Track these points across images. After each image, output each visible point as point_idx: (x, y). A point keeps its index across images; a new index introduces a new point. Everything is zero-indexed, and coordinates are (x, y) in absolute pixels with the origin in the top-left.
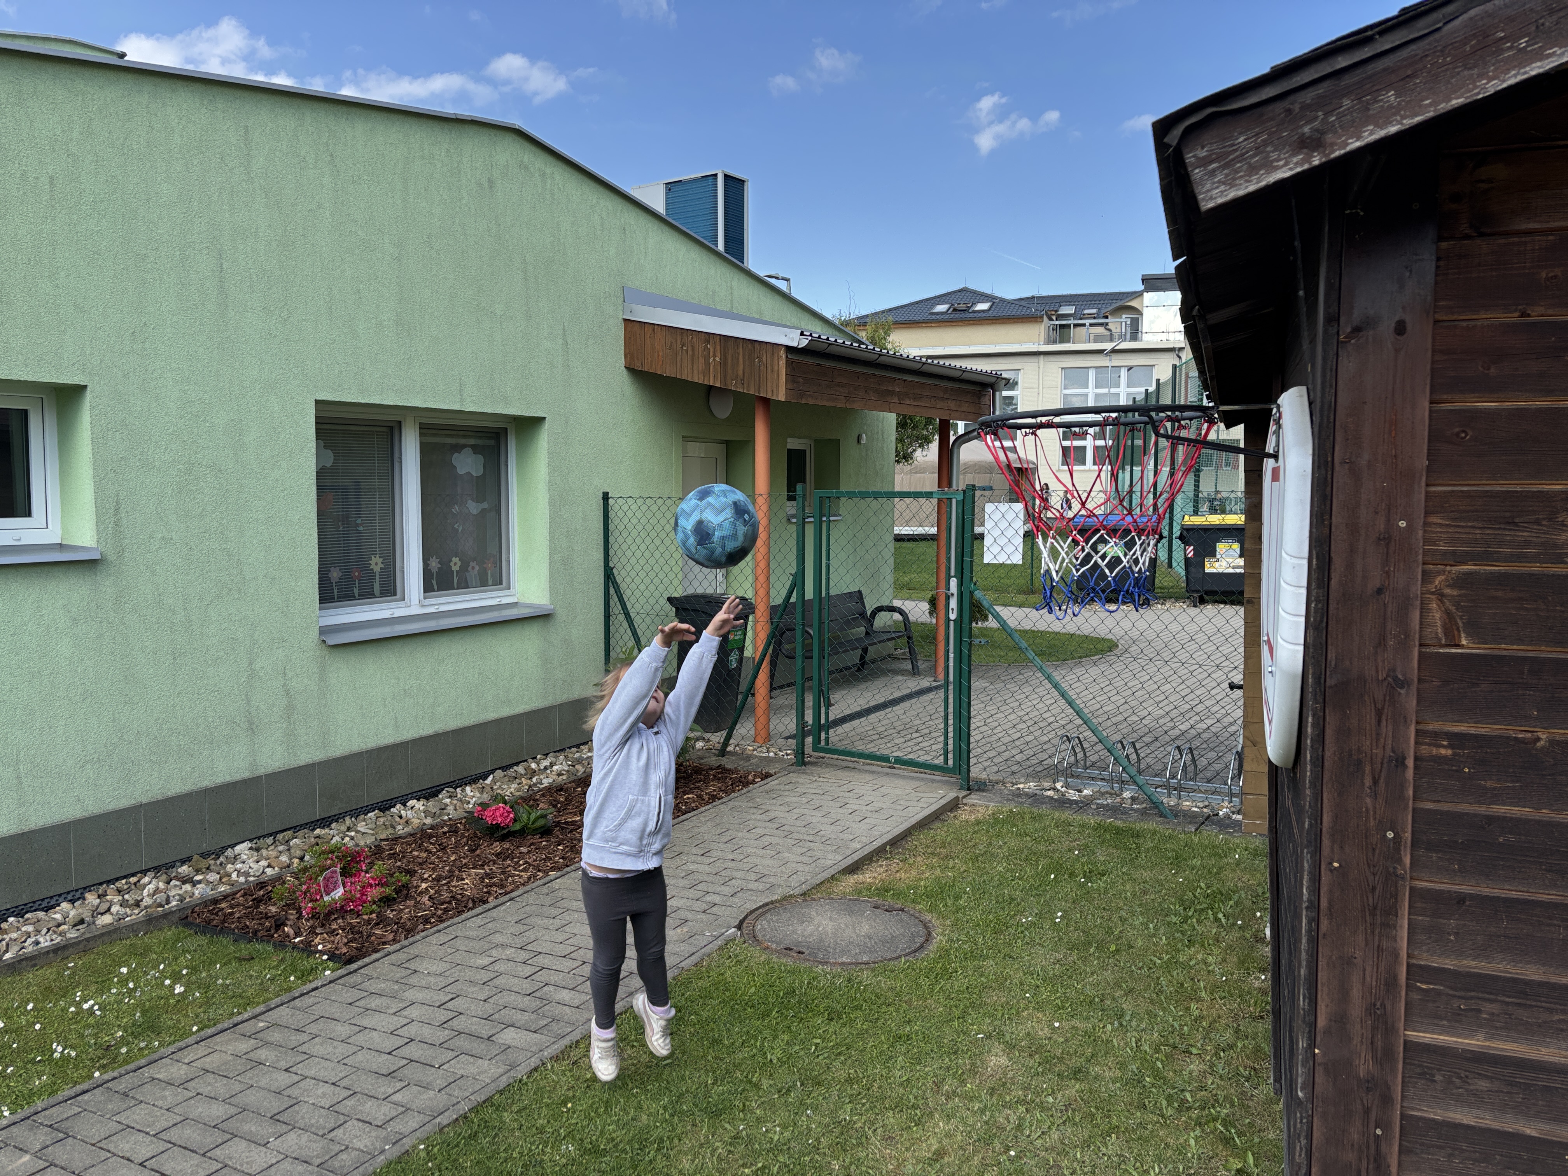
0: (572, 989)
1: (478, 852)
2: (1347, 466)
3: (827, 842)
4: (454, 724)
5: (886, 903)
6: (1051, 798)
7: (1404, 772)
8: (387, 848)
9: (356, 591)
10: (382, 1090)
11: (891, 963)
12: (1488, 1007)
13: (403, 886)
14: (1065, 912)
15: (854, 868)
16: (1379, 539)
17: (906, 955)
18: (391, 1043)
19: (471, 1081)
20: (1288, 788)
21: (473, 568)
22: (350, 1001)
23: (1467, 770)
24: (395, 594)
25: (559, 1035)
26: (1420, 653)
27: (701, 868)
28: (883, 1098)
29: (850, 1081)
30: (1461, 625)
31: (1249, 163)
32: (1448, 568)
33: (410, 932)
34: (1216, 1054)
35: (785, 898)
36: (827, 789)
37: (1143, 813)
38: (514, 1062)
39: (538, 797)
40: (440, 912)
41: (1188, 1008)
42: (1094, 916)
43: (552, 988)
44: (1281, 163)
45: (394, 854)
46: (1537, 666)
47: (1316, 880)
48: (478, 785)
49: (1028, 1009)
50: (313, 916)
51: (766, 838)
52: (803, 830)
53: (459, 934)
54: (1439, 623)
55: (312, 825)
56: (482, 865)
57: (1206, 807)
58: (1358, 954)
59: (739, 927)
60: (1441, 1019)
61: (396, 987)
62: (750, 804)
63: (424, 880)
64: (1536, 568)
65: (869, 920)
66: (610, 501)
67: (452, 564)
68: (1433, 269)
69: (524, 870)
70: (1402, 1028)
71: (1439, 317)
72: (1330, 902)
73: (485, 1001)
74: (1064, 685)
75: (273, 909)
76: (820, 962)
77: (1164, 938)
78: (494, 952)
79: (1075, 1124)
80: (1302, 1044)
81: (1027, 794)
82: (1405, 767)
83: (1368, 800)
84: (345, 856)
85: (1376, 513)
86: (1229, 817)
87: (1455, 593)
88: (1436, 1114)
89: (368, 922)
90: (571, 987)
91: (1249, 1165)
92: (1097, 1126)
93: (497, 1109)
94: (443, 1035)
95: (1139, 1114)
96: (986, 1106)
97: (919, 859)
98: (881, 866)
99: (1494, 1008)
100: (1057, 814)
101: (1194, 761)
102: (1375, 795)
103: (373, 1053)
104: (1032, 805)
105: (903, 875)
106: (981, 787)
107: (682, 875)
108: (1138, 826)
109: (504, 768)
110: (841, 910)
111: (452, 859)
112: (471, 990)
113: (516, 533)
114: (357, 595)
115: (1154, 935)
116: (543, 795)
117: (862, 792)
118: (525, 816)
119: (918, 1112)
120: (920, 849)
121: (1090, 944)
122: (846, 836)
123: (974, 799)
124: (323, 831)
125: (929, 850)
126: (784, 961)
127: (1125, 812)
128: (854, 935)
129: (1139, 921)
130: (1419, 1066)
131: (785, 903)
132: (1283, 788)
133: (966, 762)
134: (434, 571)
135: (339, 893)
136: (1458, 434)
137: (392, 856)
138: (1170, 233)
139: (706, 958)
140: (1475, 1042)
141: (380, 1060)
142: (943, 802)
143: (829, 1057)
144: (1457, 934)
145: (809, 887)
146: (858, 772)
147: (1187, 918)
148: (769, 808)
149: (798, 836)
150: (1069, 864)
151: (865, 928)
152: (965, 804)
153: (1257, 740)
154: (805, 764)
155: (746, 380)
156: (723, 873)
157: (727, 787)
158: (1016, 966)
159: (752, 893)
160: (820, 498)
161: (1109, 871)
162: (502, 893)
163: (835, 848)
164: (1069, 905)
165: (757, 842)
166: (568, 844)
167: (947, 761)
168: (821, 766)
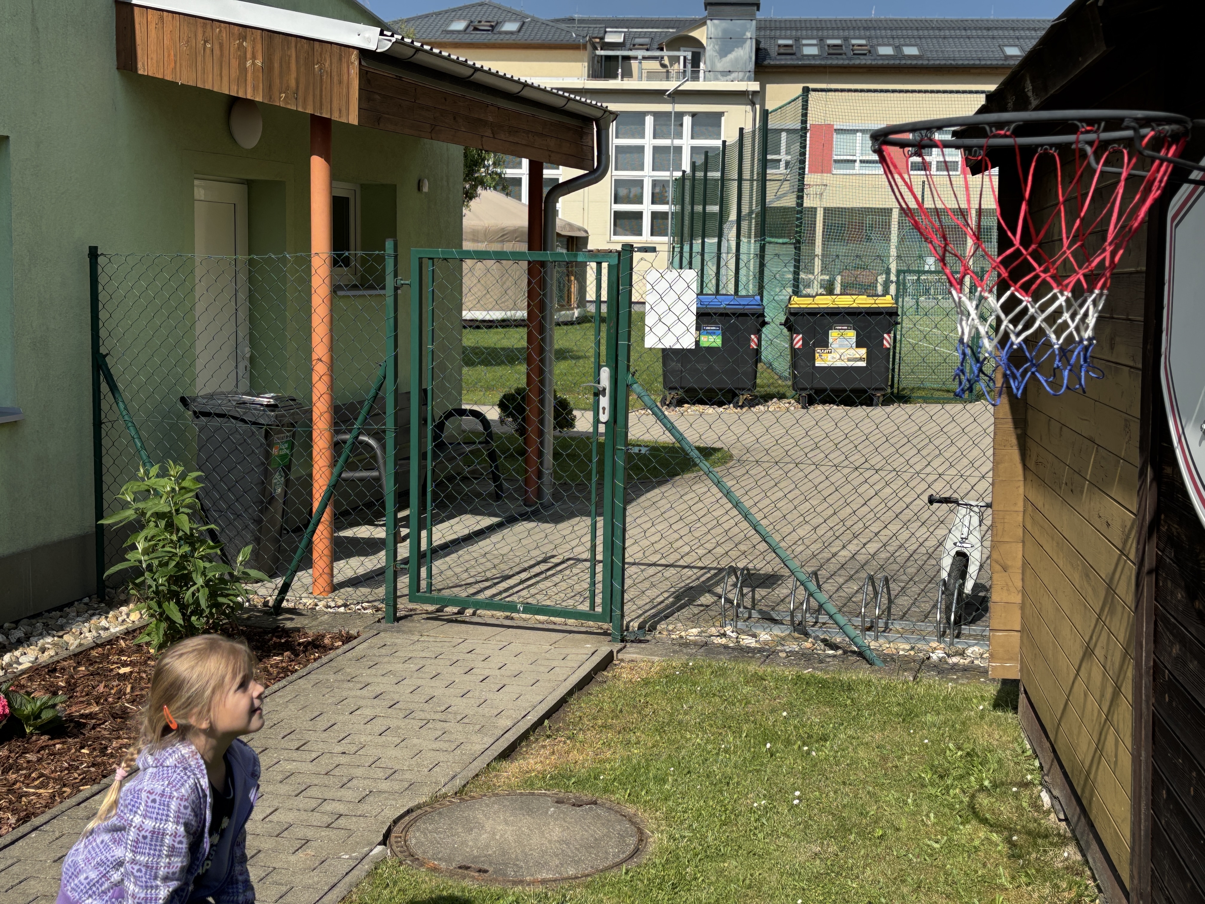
3: (465, 720)
5: (571, 795)
6: (726, 647)
11: (608, 874)
14: (800, 790)
15: (508, 754)
17: (623, 862)
27: (304, 767)
35: (436, 799)
36: (440, 650)
37: (845, 660)
42: (835, 792)
51: (379, 721)
52: (426, 707)
57: (912, 649)
59: (384, 842)
62: (340, 676)
65: (556, 819)
66: (101, 259)
69: (42, 786)
76: (515, 883)
77: (932, 815)
81: (695, 643)
86: (945, 660)
97: (589, 732)
98: (544, 747)
100: (741, 666)
104: (706, 656)
105: (577, 757)
106: (638, 637)
107: (279, 777)
110: (515, 809)
115: (918, 813)
117: (488, 652)
118: (26, 710)
120: (585, 721)
121: (846, 830)
122: (485, 710)
123: (632, 653)
125: (600, 722)
126: (464, 883)
127: (823, 661)
128: (545, 841)
129: (892, 795)
131: (437, 805)
133: (619, 605)
139: (354, 889)
142: (597, 659)
145: (463, 783)
146: (472, 626)
147: (948, 788)
148: (370, 680)
149: (422, 715)
150: (779, 729)
151: (556, 832)
152: (622, 660)
153: (1009, 563)
154: (398, 619)
155: (300, 93)
156: (336, 772)
157: (297, 655)
158: (767, 866)
159: (386, 795)
160: (420, 259)
161: (832, 736)
162: (18, 821)
163: (478, 727)
164: (800, 781)
165: (368, 726)
166: (96, 745)
167: (593, 606)
168: (419, 621)
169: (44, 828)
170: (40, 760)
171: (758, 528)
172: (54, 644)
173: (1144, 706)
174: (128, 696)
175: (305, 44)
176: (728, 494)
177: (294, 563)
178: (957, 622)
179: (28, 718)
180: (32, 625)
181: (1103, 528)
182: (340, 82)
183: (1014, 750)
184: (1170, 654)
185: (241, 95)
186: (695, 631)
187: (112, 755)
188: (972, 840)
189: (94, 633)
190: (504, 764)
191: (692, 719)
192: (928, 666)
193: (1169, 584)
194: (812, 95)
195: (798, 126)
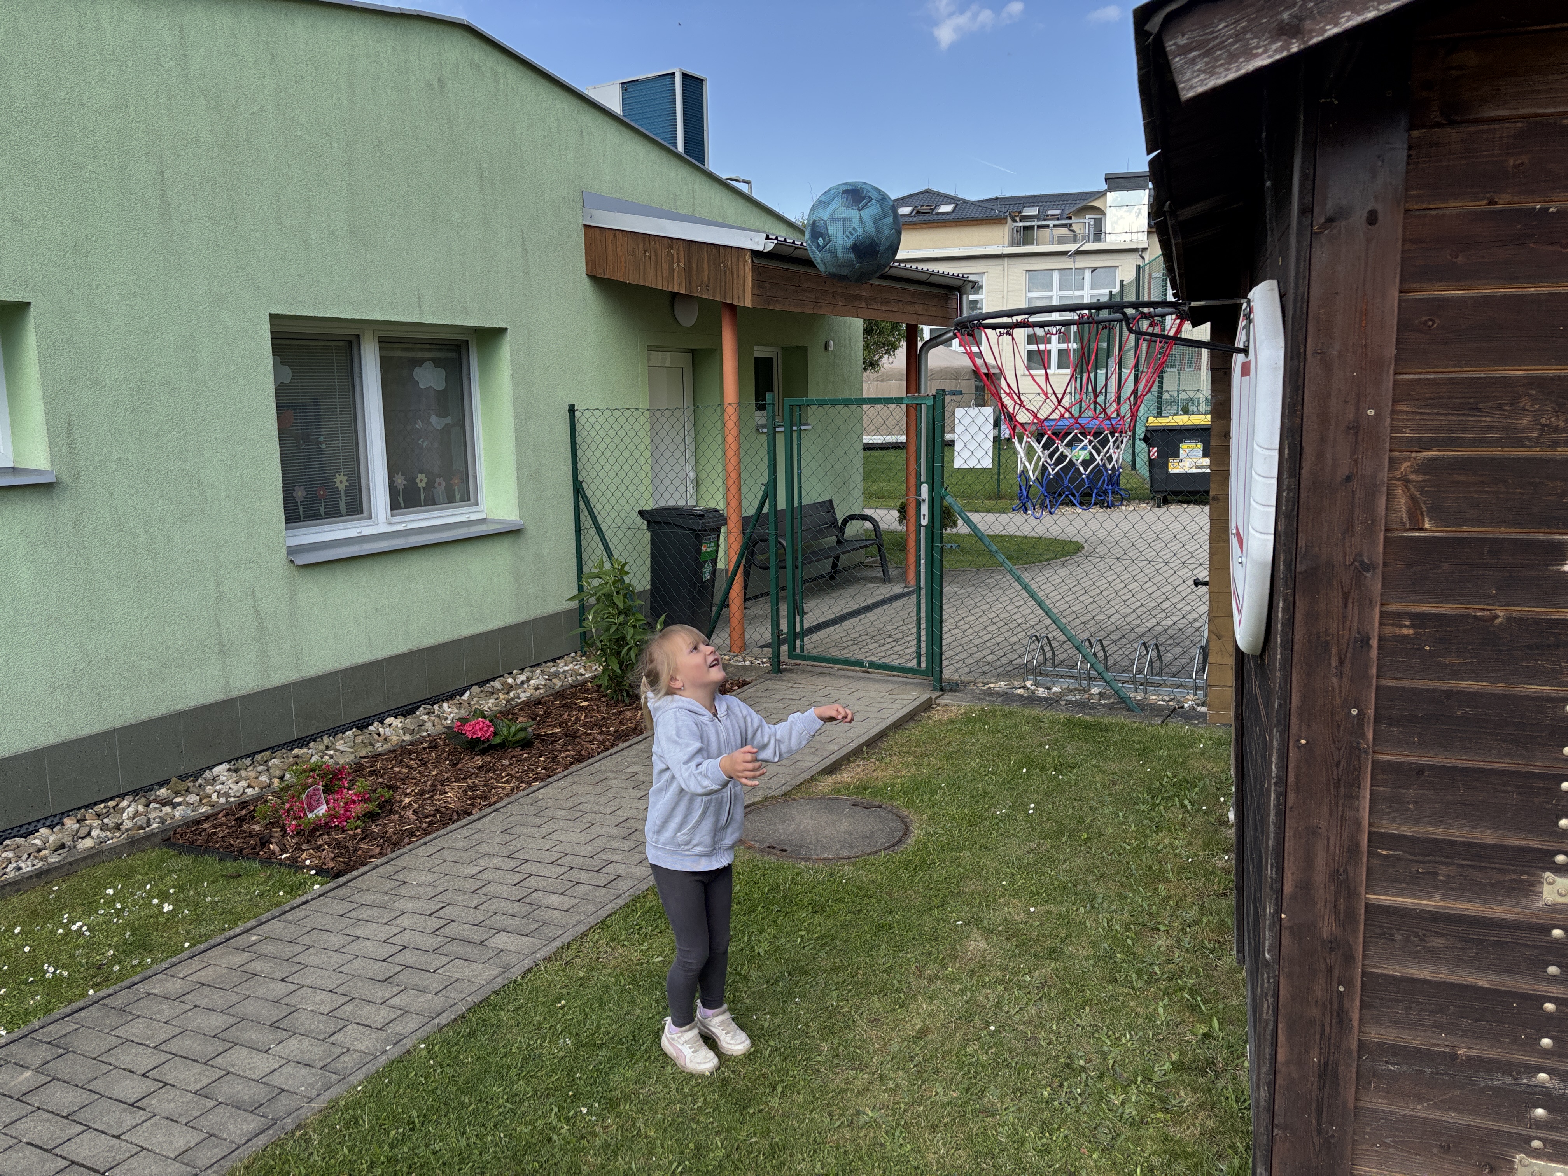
0: (562, 894)
1: (460, 766)
2: (1318, 357)
4: (428, 641)
5: (865, 801)
6: (1021, 696)
7: (1368, 651)
8: (368, 765)
9: (322, 510)
10: (380, 994)
11: (872, 857)
12: (1445, 870)
13: (386, 801)
14: (1037, 803)
15: (829, 770)
16: (1348, 428)
17: (885, 849)
18: (385, 951)
19: (466, 984)
20: (1256, 675)
21: (440, 484)
22: (341, 913)
23: (1427, 648)
24: (362, 513)
25: (550, 937)
26: (1386, 538)
28: (867, 984)
29: (835, 969)
30: (1424, 509)
31: (1229, 51)
32: (1414, 455)
33: (396, 845)
34: (1182, 929)
35: (766, 799)
36: (805, 694)
37: (1111, 708)
38: (508, 965)
39: (516, 711)
40: (425, 825)
41: (1156, 889)
42: (1065, 806)
43: (541, 894)
44: (1260, 50)
45: (375, 770)
46: (1496, 546)
47: (1284, 756)
48: (456, 701)
49: (1004, 896)
50: (298, 834)
53: (446, 846)
54: (1404, 508)
55: (290, 745)
56: (465, 779)
57: (1172, 700)
58: (1323, 824)
60: (1400, 882)
61: (386, 898)
63: (406, 795)
64: (1498, 453)
65: (848, 817)
66: (577, 413)
67: (418, 480)
68: (1405, 158)
69: (507, 782)
70: (1363, 892)
71: (1409, 206)
72: (1297, 778)
73: (476, 908)
74: (1034, 586)
75: (257, 828)
76: (803, 859)
77: (1134, 825)
78: (481, 862)
79: (1051, 999)
80: (1269, 909)
81: (998, 693)
82: (1369, 647)
83: (1335, 680)
84: (326, 774)
85: (1346, 402)
86: (1194, 709)
87: (1420, 478)
88: (1395, 971)
89: (354, 837)
90: (560, 891)
91: (1214, 1030)
92: (1072, 1000)
93: (494, 1009)
94: (436, 941)
95: (1110, 987)
96: (966, 987)
97: (895, 758)
98: (859, 766)
99: (1451, 870)
100: (1027, 711)
101: (1159, 656)
102: (1340, 675)
103: (369, 961)
104: (1003, 703)
105: (880, 773)
106: (954, 687)
108: (1106, 721)
109: (481, 684)
110: (821, 809)
111: (434, 773)
112: (460, 898)
113: (482, 447)
114: (323, 514)
115: (1123, 823)
116: (522, 709)
118: (505, 730)
119: (902, 995)
120: (895, 749)
121: (1063, 833)
123: (946, 699)
124: (302, 751)
125: (905, 749)
126: (767, 858)
127: (1093, 707)
128: (834, 832)
129: (1108, 810)
130: (1379, 927)
131: (766, 804)
132: (1249, 676)
133: (939, 664)
134: (400, 488)
135: (322, 810)
136: (1425, 323)
137: (374, 773)
138: (1145, 125)
140: (1432, 903)
141: (375, 967)
142: (917, 703)
143: (814, 948)
144: (1416, 803)
145: (789, 789)
146: (835, 677)
147: (1153, 807)
150: (1040, 758)
151: (845, 825)
152: (938, 705)
153: (1223, 633)
154: (780, 671)
155: (711, 286)
158: (991, 856)
160: (792, 405)
161: (1079, 764)
162: (486, 805)
164: (1041, 797)
166: (550, 755)
167: (920, 664)
168: (795, 672)
169: (502, 810)
170: (511, 764)
172: (544, 686)
174: (581, 722)
175: (714, 250)
180: (533, 672)
182: (739, 276)
183: (1220, 779)
186: (1002, 684)
187: (559, 763)
189: (574, 678)
190: (825, 776)
191: (976, 749)
192: (1178, 713)
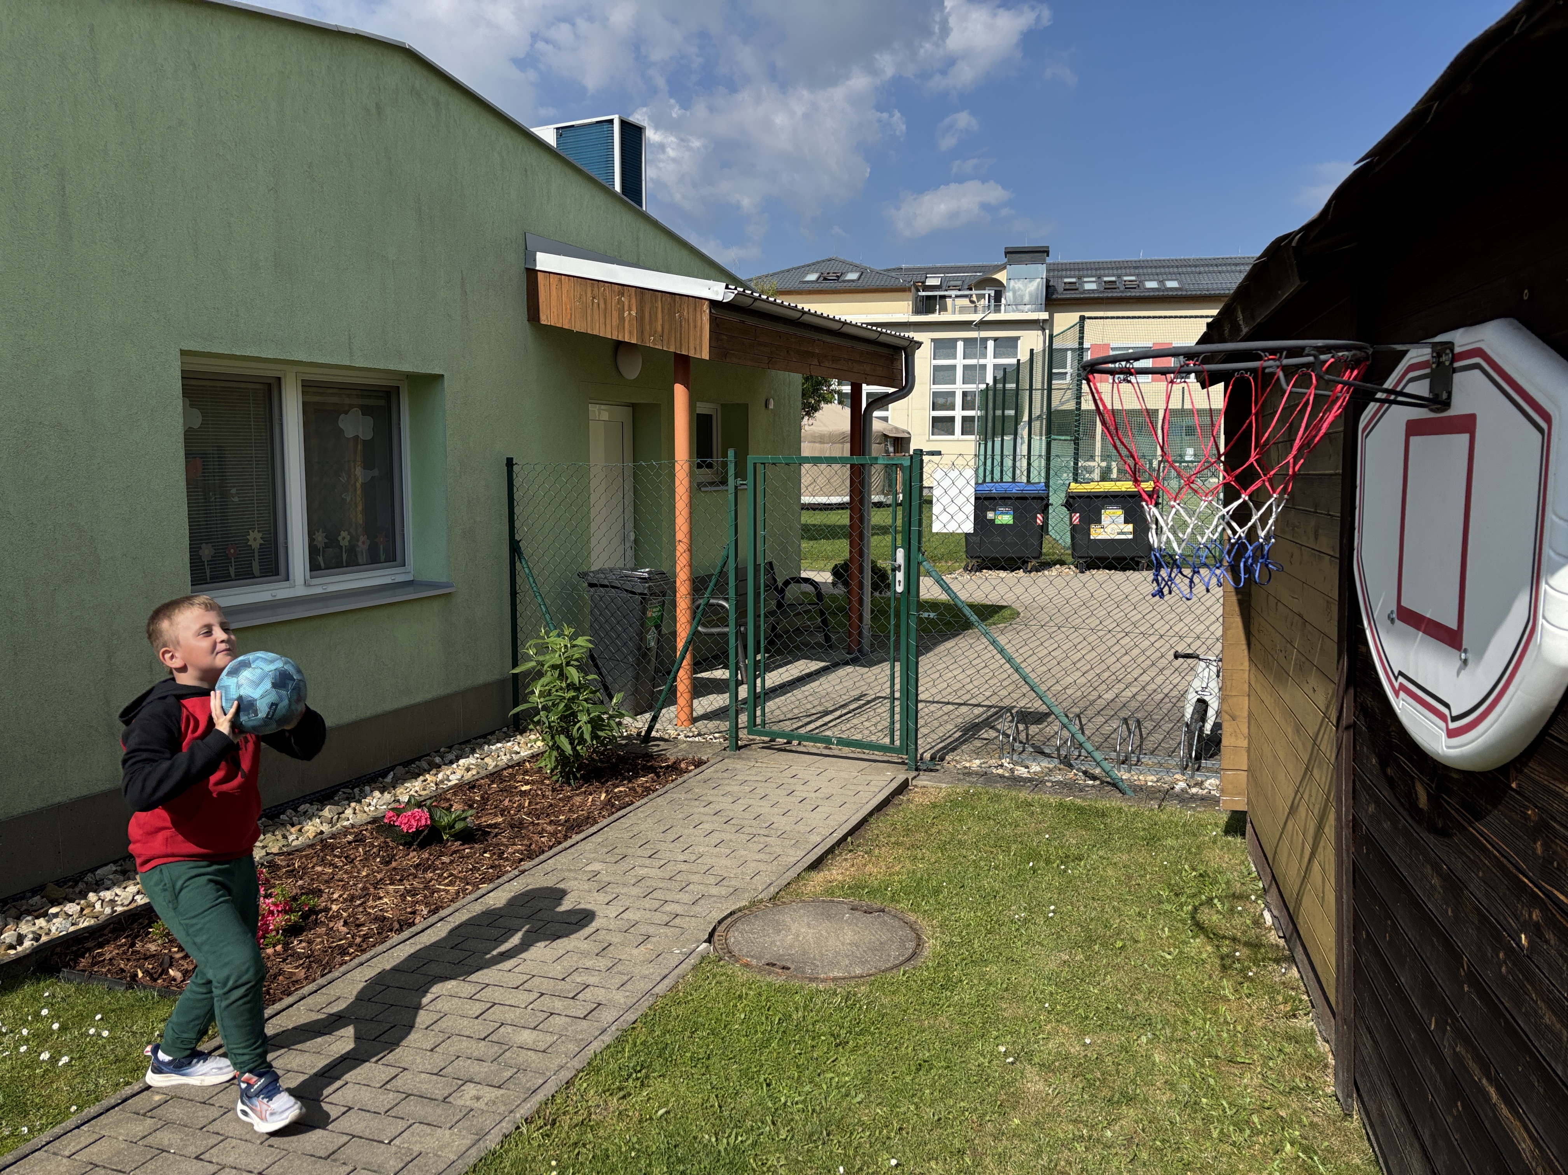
0: (534, 1028)
1: (394, 864)
3: (784, 836)
4: (348, 718)
5: (864, 903)
6: (1002, 776)
8: (284, 863)
9: (233, 570)
11: (889, 975)
13: (310, 910)
14: (1055, 904)
15: (816, 865)
17: (901, 964)
21: (363, 543)
24: (278, 574)
25: (529, 1089)
27: (653, 872)
33: (327, 968)
34: (1264, 1065)
35: (753, 903)
36: (770, 775)
37: (1101, 789)
38: (481, 1129)
39: (449, 796)
40: (358, 940)
41: (1217, 1011)
42: (1085, 907)
43: (509, 1029)
45: (292, 871)
48: (378, 784)
49: (1050, 1021)
51: (716, 835)
52: (754, 823)
53: (386, 966)
56: (401, 880)
57: (1159, 781)
59: (709, 940)
62: (689, 796)
63: (333, 901)
65: (850, 924)
66: (516, 468)
67: (340, 538)
69: (451, 884)
73: (432, 1050)
75: (153, 947)
76: (812, 980)
77: (1166, 929)
81: (977, 773)
86: (1187, 791)
90: (532, 1025)
94: (388, 1099)
95: (1208, 1144)
96: (1040, 1146)
97: (883, 848)
98: (846, 860)
100: (1014, 793)
101: (1141, 732)
104: (985, 784)
105: (872, 869)
106: (929, 767)
107: (632, 882)
108: (1099, 804)
109: (406, 764)
110: (817, 914)
111: (364, 874)
113: (411, 503)
114: (234, 577)
115: (1155, 927)
116: (455, 794)
117: (807, 778)
118: (443, 821)
120: (882, 838)
121: (1093, 941)
122: (801, 827)
123: (924, 780)
125: (893, 840)
126: (769, 979)
127: (1083, 789)
128: (838, 944)
131: (754, 909)
133: (913, 741)
134: (320, 546)
137: (292, 873)
139: (681, 981)
141: (314, 1137)
142: (894, 785)
145: (777, 890)
146: (796, 755)
147: (1181, 905)
148: (711, 799)
149: (751, 830)
150: (1042, 849)
151: (849, 935)
152: (916, 786)
153: (1237, 713)
154: (739, 748)
155: (665, 337)
156: (678, 878)
157: (658, 777)
158: (1022, 971)
159: (715, 899)
160: (755, 464)
161: (1086, 855)
162: (429, 912)
163: (793, 842)
164: (1056, 896)
165: (707, 838)
166: (496, 851)
167: (892, 741)
168: (755, 750)
169: (448, 919)
170: (452, 862)
171: (1027, 680)
172: (477, 765)
173: (1344, 855)
174: (525, 810)
175: (669, 298)
176: (1002, 651)
177: (660, 702)
178: (1198, 758)
179: (444, 828)
180: (462, 750)
181: (1310, 693)
182: (695, 327)
183: (1241, 872)
184: (1367, 811)
185: (620, 339)
186: (978, 762)
187: (507, 859)
188: (1201, 953)
189: (508, 756)
190: (813, 874)
191: (969, 838)
192: (1172, 796)
193: (1365, 749)
194: (1087, 322)
195: (1077, 346)
